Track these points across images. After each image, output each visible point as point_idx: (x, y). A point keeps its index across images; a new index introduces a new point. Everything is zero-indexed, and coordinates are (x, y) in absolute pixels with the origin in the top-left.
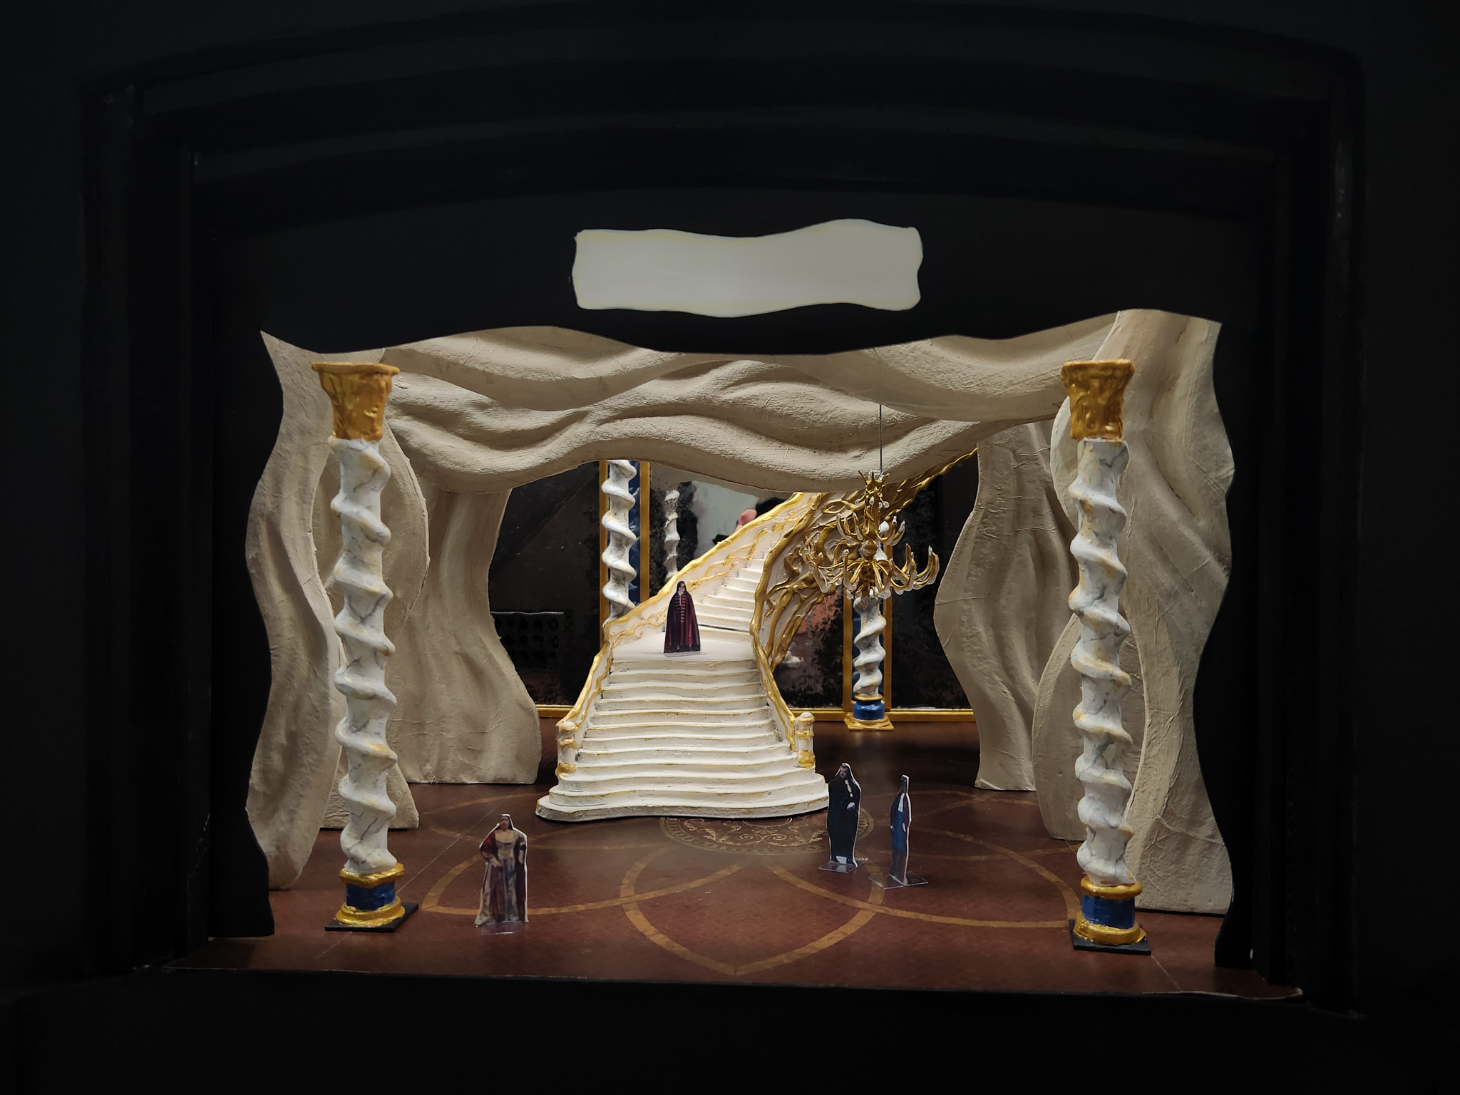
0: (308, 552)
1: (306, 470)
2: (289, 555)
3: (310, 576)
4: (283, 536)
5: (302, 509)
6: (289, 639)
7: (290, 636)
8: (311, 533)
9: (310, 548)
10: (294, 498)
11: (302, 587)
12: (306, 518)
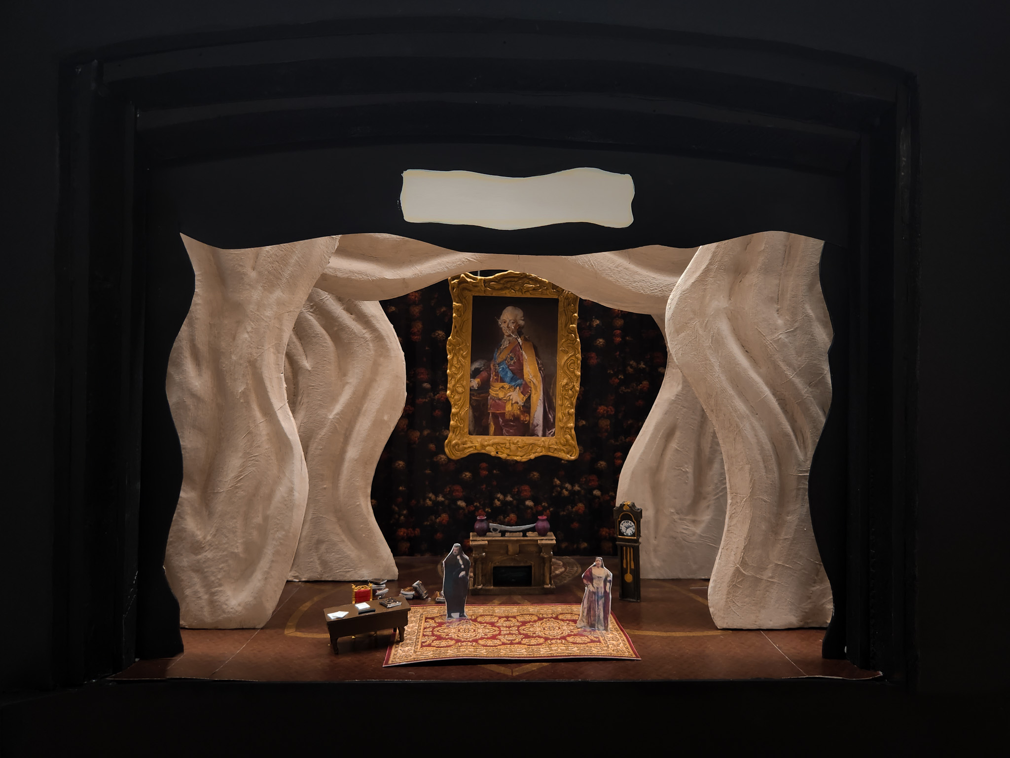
0: (280, 388)
1: (281, 330)
2: (268, 390)
3: (282, 405)
4: (264, 377)
5: (277, 357)
6: (266, 449)
7: (267, 447)
8: (283, 375)
9: (283, 385)
10: (272, 350)
11: (277, 412)
12: (280, 364)
